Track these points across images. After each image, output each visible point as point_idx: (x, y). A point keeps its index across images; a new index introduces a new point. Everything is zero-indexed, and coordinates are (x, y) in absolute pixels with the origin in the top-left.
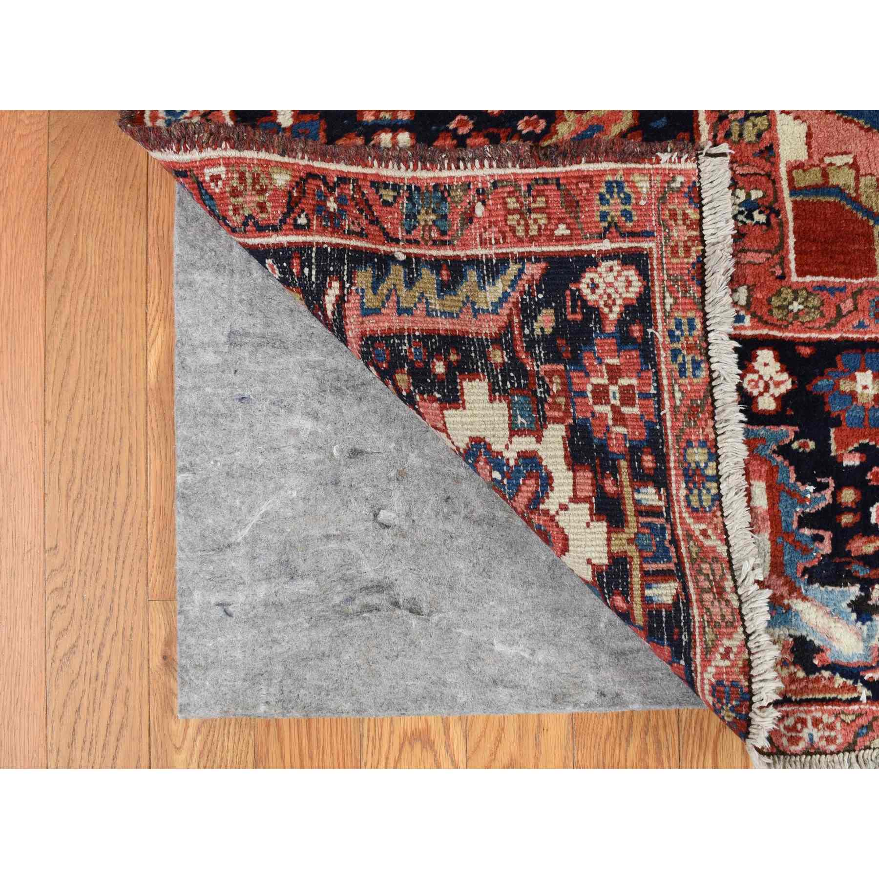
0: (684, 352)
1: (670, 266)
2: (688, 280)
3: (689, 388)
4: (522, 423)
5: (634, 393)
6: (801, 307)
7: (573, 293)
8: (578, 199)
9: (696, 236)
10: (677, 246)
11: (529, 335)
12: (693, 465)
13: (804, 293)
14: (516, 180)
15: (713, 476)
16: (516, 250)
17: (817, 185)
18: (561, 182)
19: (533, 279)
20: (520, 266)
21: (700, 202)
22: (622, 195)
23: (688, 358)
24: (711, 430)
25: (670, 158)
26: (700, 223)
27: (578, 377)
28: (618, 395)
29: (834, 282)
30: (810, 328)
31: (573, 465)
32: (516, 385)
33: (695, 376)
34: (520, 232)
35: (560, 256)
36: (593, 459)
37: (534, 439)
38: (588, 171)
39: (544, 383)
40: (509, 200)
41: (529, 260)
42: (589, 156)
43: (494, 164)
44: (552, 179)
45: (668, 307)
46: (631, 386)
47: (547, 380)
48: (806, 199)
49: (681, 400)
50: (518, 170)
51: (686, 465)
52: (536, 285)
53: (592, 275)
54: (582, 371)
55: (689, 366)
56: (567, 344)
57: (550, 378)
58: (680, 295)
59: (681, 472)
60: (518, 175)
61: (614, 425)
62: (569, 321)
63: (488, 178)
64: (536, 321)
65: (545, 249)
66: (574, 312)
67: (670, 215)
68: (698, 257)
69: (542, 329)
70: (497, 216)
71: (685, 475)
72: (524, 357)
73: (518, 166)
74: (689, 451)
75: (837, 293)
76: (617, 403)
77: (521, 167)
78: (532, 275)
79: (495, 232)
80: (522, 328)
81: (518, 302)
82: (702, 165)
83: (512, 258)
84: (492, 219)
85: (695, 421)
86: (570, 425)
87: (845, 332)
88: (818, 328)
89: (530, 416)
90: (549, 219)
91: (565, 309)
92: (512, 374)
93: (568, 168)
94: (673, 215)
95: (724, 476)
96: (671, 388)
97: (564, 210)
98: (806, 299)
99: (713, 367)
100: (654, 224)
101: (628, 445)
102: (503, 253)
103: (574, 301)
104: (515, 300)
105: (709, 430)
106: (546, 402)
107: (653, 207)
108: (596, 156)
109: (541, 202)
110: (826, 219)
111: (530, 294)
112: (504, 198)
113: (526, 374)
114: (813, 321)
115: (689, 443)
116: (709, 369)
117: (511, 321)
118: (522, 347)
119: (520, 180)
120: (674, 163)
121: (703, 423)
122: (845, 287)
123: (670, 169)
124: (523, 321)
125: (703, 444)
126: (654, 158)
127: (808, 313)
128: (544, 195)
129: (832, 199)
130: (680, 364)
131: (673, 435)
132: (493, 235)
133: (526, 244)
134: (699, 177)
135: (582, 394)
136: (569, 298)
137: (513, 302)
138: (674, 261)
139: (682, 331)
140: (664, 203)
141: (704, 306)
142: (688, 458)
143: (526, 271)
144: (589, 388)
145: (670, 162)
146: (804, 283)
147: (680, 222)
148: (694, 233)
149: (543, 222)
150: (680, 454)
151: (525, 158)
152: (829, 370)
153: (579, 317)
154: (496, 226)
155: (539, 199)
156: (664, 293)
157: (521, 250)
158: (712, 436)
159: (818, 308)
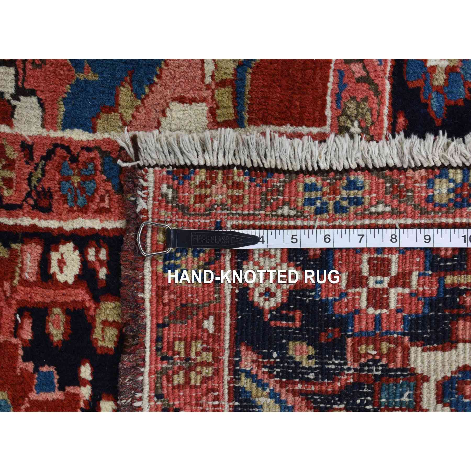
0: (338, 197)
1: (252, 205)
2: (267, 187)
3: (374, 195)
4: (409, 396)
5: (377, 259)
6: (356, 124)
7: (274, 318)
8: (179, 304)
9: (223, 174)
10: (231, 197)
11: (316, 375)
12: (452, 196)
13: (343, 118)
14: (156, 373)
15: (464, 173)
16: (227, 378)
17: (232, 94)
18: (161, 322)
19: (257, 361)
20: (243, 374)
21: (189, 167)
22: (179, 255)
23: (344, 194)
24: (417, 172)
25: (143, 198)
26: (210, 169)
27: (360, 322)
28: (379, 278)
29: (333, 83)
30: (379, 116)
31: (452, 342)
32: (369, 398)
33: (362, 187)
34: (208, 371)
35: (236, 329)
36: (445, 317)
37: (425, 384)
38: (152, 290)
39: (366, 364)
40: (176, 382)
41: (237, 364)
42: (137, 289)
43: (138, 395)
44: (157, 332)
45: (293, 213)
46: (370, 261)
47: (363, 360)
48: (246, 108)
49: (386, 206)
50: (146, 370)
51: (451, 205)
52: (263, 358)
53: (257, 294)
54: (353, 317)
55: (352, 193)
56: (326, 331)
57: (361, 356)
58: (281, 198)
59: (458, 211)
60: (150, 370)
61: (410, 287)
62: (302, 326)
63: (152, 403)
64: (301, 363)
65: (227, 345)
66: (293, 319)
67: (200, 202)
68: (245, 174)
69: (309, 358)
70: (191, 397)
71: (462, 206)
72: (339, 384)
73: (142, 370)
74: (437, 200)
75: (345, 80)
76: (387, 280)
77: (144, 366)
78: (253, 361)
79: (207, 400)
80: (308, 381)
81: (281, 382)
82: (150, 162)
83: (234, 382)
84: (194, 402)
85: (407, 191)
86: (411, 340)
87: (385, 74)
88: (379, 105)
89: (402, 386)
90: (197, 338)
91: (289, 328)
92: (358, 401)
93: (148, 313)
94: (201, 199)
95: (464, 160)
96: (374, 216)
97: (190, 321)
98: (349, 117)
99: (354, 166)
100: (208, 221)
101: (430, 272)
102: (229, 393)
103: (282, 318)
104: (278, 385)
105: (417, 175)
106: (386, 365)
107: (191, 221)
108: (137, 280)
109: (179, 346)
110: (269, 87)
111: (271, 367)
112: (174, 387)
113: (358, 384)
114: (371, 110)
115: (429, 199)
116: (356, 170)
117: (300, 393)
118: (328, 384)
119: (156, 367)
120: (148, 194)
121: (409, 182)
122: (339, 71)
123: (154, 199)
124: (301, 379)
125: (431, 183)
126: (142, 216)
127: (363, 116)
128: (173, 342)
129: (249, 77)
130: (350, 204)
131: (420, 218)
132: (210, 403)
133: (221, 366)
134: (162, 166)
135: (378, 320)
136: (278, 324)
137: (281, 387)
138: (246, 201)
139: (317, 199)
140: (188, 209)
141: (293, 171)
142: (444, 201)
143: (248, 369)
144: (371, 311)
145: (147, 198)
146: (332, 118)
147: (208, 191)
148: (220, 176)
149: (199, 346)
150: (440, 210)
151: (135, 361)
152: (422, 97)
153: (298, 314)
154: (201, 399)
155: (176, 348)
156: (277, 215)
157: (226, 372)
158: (423, 171)
159: (358, 103)
